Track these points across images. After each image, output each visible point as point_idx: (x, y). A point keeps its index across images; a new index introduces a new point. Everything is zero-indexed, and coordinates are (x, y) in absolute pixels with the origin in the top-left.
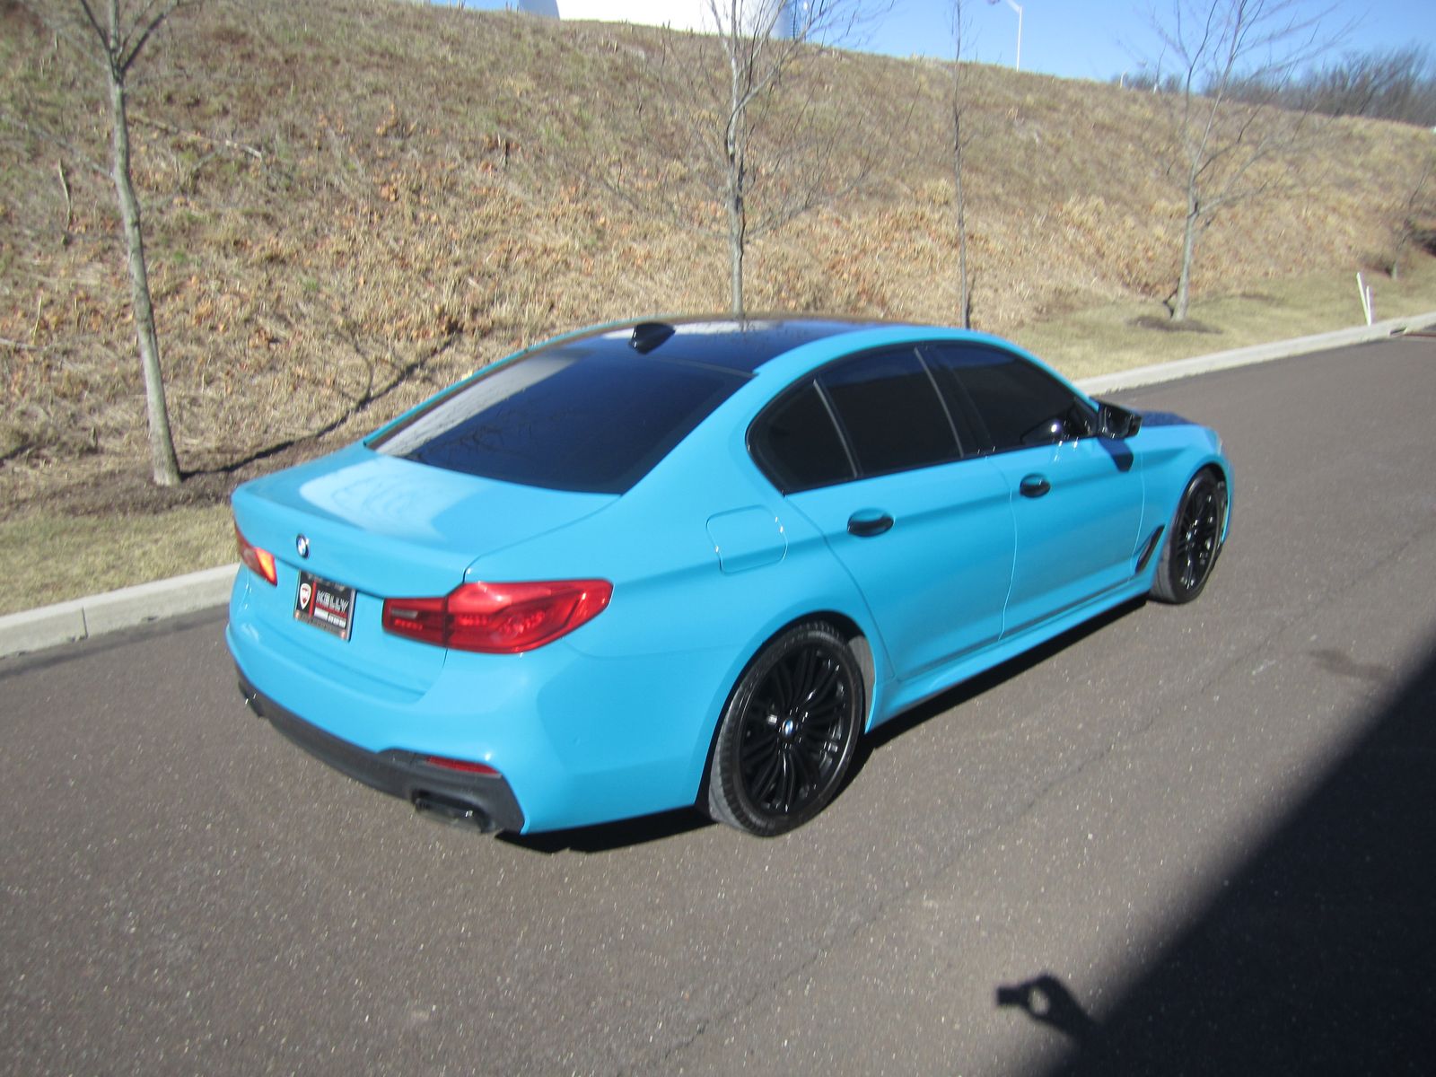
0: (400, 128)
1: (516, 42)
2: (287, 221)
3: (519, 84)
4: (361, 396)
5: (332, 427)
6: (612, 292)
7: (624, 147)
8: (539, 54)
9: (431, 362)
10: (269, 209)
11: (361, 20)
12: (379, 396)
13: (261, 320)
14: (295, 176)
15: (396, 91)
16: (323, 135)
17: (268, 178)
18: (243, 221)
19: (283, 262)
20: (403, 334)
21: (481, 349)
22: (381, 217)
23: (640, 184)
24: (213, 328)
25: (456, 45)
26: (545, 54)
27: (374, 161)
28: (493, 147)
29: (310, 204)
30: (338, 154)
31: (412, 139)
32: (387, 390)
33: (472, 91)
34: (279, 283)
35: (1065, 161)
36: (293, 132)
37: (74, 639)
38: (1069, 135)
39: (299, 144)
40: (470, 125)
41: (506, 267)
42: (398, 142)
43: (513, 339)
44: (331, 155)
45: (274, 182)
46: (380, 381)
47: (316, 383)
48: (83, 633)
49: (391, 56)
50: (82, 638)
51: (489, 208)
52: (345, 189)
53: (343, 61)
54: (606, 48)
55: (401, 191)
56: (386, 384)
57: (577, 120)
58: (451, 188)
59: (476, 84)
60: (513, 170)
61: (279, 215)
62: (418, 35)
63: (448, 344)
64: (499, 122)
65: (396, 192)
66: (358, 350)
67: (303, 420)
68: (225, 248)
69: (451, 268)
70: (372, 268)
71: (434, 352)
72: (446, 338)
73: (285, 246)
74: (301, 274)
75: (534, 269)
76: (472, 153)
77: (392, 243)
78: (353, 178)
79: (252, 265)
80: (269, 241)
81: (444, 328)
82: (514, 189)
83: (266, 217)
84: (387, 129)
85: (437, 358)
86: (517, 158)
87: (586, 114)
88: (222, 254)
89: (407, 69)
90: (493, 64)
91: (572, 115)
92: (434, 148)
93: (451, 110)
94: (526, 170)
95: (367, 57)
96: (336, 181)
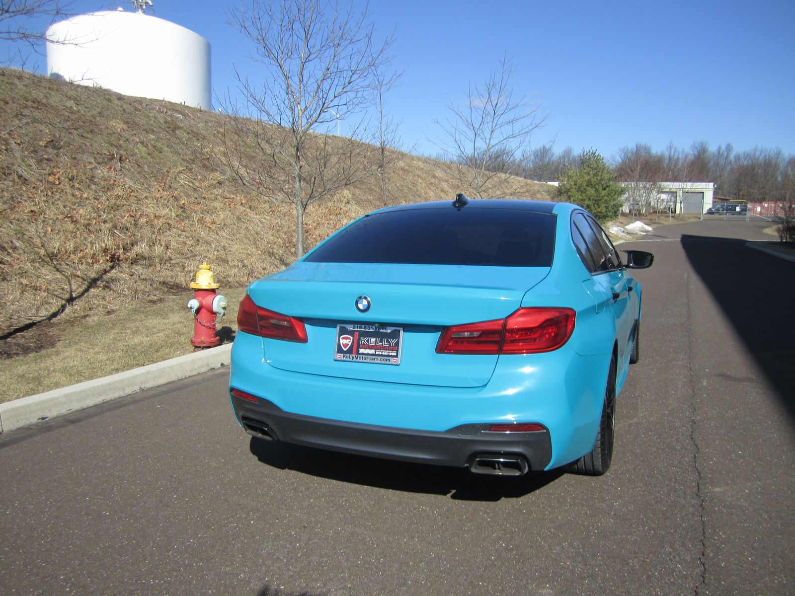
0: (54, 143)
1: (109, 103)
3: (118, 125)
4: (67, 296)
5: (55, 315)
6: (198, 240)
7: (185, 164)
8: (124, 110)
9: (105, 277)
11: (17, 82)
12: (79, 297)
16: (7, 143)
20: (84, 261)
21: (133, 270)
22: (52, 193)
23: (197, 184)
25: (77, 102)
26: (127, 111)
27: (41, 161)
28: (112, 158)
29: (6, 183)
30: (18, 154)
31: (62, 150)
32: (83, 294)
40: (96, 145)
41: (136, 225)
42: (54, 151)
43: (150, 265)
44: (14, 155)
46: (77, 287)
47: (36, 288)
49: (39, 102)
51: (118, 191)
52: (25, 174)
53: (11, 102)
54: (160, 112)
55: (62, 179)
56: (81, 290)
57: (155, 147)
58: (92, 179)
59: (93, 123)
60: (126, 171)
62: (53, 93)
63: (112, 268)
64: (112, 145)
65: (59, 179)
66: (58, 270)
67: (34, 311)
69: (102, 224)
70: (54, 222)
71: (106, 272)
72: (110, 264)
74: (9, 223)
75: (152, 226)
76: (100, 160)
77: (62, 207)
78: (30, 170)
81: (108, 258)
82: (129, 183)
84: (47, 143)
85: (109, 275)
86: (127, 165)
87: (159, 145)
89: (51, 111)
90: (100, 113)
91: (151, 144)
92: (77, 156)
93: (82, 136)
94: (133, 172)
95: (25, 102)
96: (20, 171)
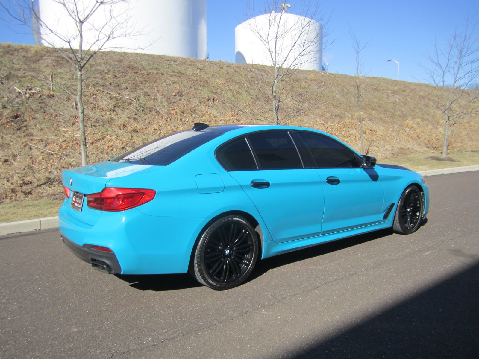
0: (180, 94)
1: (221, 70)
2: (140, 120)
3: (220, 81)
7: (252, 100)
8: (228, 73)
10: (135, 116)
11: (173, 63)
13: (127, 148)
14: (146, 107)
15: (180, 83)
16: (156, 95)
17: (137, 107)
18: (127, 119)
19: (137, 131)
22: (170, 120)
24: (112, 150)
25: (201, 70)
26: (230, 73)
27: (170, 103)
28: (209, 99)
29: (148, 115)
30: (159, 101)
31: (183, 97)
33: (205, 83)
34: (135, 138)
35: (408, 107)
36: (146, 94)
37: (36, 230)
38: (409, 99)
39: (148, 98)
40: (202, 93)
42: (179, 98)
44: (157, 101)
45: (138, 108)
48: (40, 228)
49: (180, 73)
50: (39, 230)
51: (205, 117)
52: (160, 111)
53: (165, 74)
54: (251, 72)
55: (178, 112)
57: (237, 92)
58: (194, 112)
59: (206, 81)
60: (215, 107)
61: (138, 118)
62: (190, 67)
64: (212, 92)
65: (176, 112)
68: (120, 127)
73: (138, 127)
74: (143, 135)
76: (202, 101)
78: (164, 109)
79: (128, 132)
80: (134, 125)
82: (214, 112)
83: (135, 119)
84: (176, 94)
86: (216, 103)
87: (240, 91)
88: (119, 129)
89: (185, 77)
90: (212, 76)
91: (236, 91)
92: (190, 99)
93: (197, 89)
94: (219, 106)
95: (173, 73)
96: (158, 109)
